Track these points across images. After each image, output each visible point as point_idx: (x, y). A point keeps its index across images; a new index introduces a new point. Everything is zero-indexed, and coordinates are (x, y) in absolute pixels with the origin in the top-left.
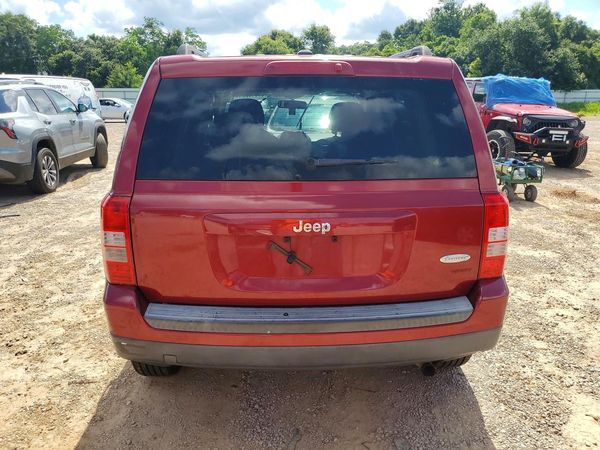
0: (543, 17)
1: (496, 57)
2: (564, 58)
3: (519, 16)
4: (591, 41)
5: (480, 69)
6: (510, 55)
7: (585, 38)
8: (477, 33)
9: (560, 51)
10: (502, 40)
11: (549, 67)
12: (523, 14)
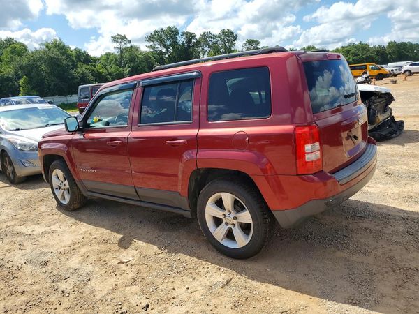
0: (61, 49)
1: (38, 75)
2: (83, 74)
3: (44, 47)
4: (94, 63)
5: (28, 84)
6: (47, 73)
7: (90, 62)
8: (17, 58)
9: (79, 70)
10: (39, 63)
11: (76, 80)
12: (47, 46)
